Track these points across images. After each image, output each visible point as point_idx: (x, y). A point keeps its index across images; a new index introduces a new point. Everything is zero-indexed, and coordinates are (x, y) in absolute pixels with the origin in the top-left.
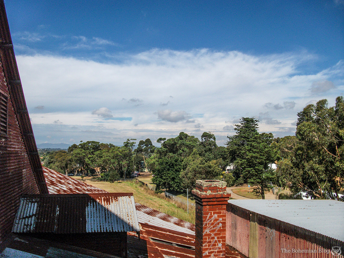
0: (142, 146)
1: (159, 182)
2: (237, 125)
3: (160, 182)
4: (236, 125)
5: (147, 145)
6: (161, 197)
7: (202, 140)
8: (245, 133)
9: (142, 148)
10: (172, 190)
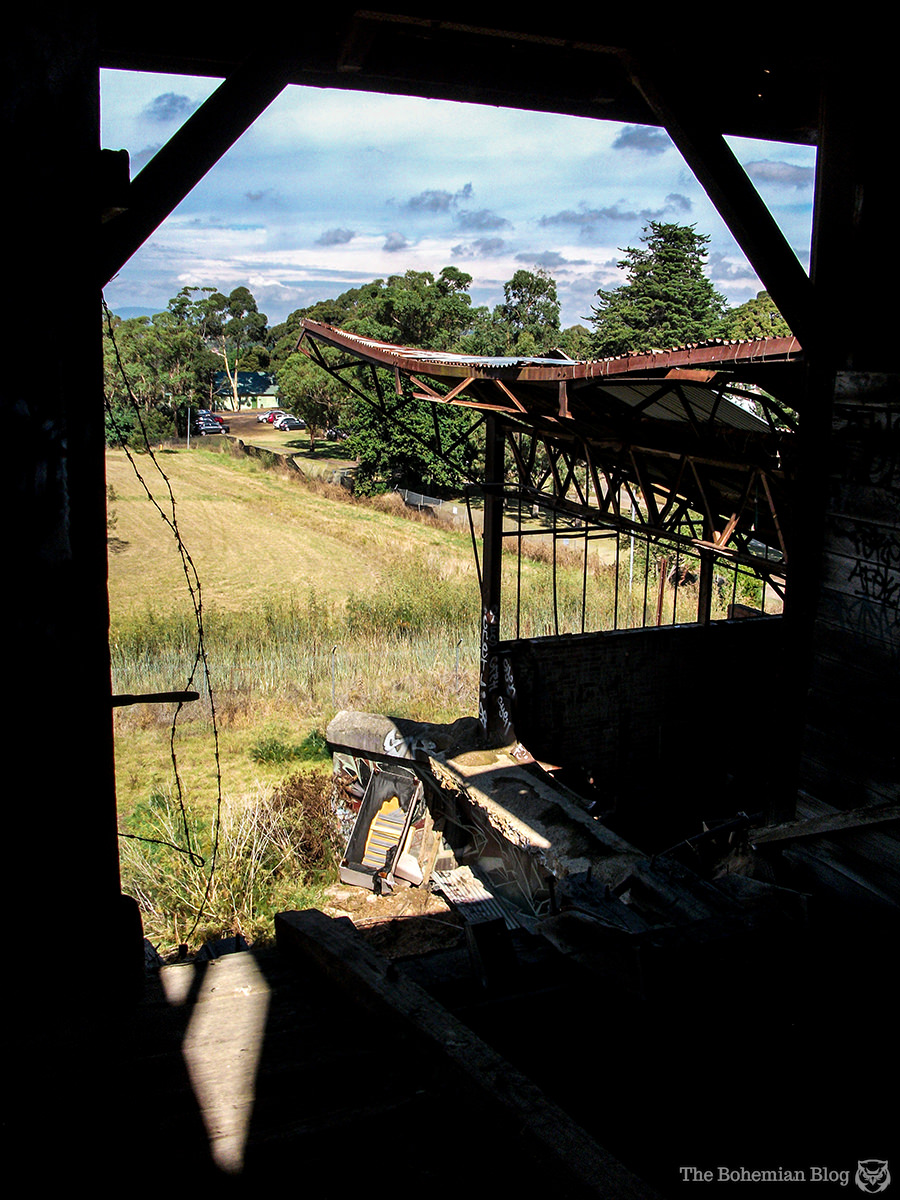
0: (220, 312)
1: (373, 453)
2: (633, 251)
3: (379, 453)
4: (628, 251)
5: (236, 313)
6: (394, 510)
7: (508, 299)
8: (666, 281)
9: (220, 320)
10: (429, 482)
